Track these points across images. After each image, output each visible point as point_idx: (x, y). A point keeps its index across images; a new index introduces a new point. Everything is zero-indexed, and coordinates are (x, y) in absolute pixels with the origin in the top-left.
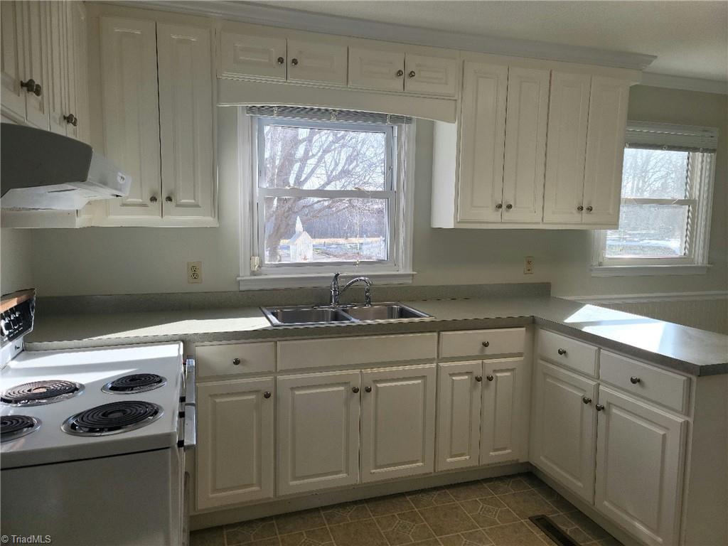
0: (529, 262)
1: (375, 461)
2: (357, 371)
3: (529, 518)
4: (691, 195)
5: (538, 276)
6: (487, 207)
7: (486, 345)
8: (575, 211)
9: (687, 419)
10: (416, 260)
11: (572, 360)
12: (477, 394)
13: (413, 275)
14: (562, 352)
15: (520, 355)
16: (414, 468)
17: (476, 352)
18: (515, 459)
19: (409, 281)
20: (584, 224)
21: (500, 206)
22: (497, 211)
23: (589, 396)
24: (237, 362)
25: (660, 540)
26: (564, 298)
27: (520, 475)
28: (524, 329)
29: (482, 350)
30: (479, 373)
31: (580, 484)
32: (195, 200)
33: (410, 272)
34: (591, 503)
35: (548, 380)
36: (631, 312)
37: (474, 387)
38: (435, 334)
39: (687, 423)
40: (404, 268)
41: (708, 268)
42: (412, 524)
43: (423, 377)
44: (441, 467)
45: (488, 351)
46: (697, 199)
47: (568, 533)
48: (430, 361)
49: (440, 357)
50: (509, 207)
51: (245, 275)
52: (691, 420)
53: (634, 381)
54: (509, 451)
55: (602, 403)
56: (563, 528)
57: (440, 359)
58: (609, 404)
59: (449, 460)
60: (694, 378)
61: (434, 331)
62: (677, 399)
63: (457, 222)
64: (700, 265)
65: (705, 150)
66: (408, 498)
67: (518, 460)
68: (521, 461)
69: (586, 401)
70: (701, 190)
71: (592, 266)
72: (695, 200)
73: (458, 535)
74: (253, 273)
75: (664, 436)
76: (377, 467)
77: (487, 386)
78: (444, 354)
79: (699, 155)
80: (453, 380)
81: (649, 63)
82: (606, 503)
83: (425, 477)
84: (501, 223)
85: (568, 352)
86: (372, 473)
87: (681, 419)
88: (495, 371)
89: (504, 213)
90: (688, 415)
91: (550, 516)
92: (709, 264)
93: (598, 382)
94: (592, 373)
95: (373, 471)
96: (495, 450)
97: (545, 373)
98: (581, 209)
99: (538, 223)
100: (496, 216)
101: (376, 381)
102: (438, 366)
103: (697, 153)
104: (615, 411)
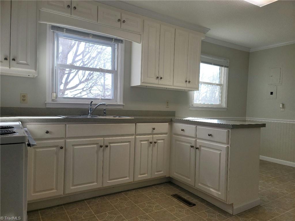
0: (168, 103)
1: (109, 177)
2: (102, 139)
3: (171, 195)
4: (221, 83)
5: (171, 108)
6: (153, 78)
7: (154, 129)
8: (184, 82)
9: (228, 145)
10: (125, 99)
11: (186, 133)
12: (150, 149)
13: (123, 105)
14: (182, 130)
15: (166, 134)
17: (150, 132)
19: (122, 108)
20: (188, 88)
21: (158, 78)
22: (157, 79)
23: (193, 144)
24: (47, 132)
25: (220, 193)
27: (166, 182)
28: (168, 123)
29: (153, 131)
30: (151, 140)
31: (189, 180)
32: (26, 62)
33: (122, 103)
34: (194, 186)
35: (177, 142)
37: (149, 146)
38: (134, 124)
39: (228, 147)
40: (120, 102)
41: (227, 108)
42: (125, 201)
43: (129, 142)
44: (137, 179)
45: (155, 131)
46: (223, 84)
47: (186, 198)
48: (132, 135)
49: (136, 134)
50: (161, 78)
51: (49, 100)
52: (229, 146)
53: (209, 135)
54: (162, 172)
55: (198, 146)
56: (184, 197)
58: (200, 146)
59: (139, 176)
60: (230, 130)
61: (134, 123)
62: (224, 139)
63: (142, 83)
64: (224, 107)
65: (225, 67)
66: (122, 193)
67: (166, 176)
68: (167, 176)
69: (192, 147)
70: (224, 81)
71: (190, 106)
73: (144, 203)
74: (53, 100)
75: (220, 153)
76: (110, 180)
77: (154, 146)
78: (138, 132)
79: (223, 68)
80: (141, 143)
81: (208, 31)
82: (199, 184)
83: (129, 184)
84: (158, 84)
85: (185, 130)
86: (108, 183)
87: (226, 146)
88: (157, 140)
89: (159, 80)
90: (228, 144)
91: (179, 194)
92: (227, 107)
93: (196, 139)
94: (194, 135)
95: (108, 182)
96: (157, 172)
97: (176, 140)
98: (186, 81)
99: (171, 86)
100: (156, 81)
101: (110, 143)
102: (135, 137)
103: (222, 67)
104: (202, 148)
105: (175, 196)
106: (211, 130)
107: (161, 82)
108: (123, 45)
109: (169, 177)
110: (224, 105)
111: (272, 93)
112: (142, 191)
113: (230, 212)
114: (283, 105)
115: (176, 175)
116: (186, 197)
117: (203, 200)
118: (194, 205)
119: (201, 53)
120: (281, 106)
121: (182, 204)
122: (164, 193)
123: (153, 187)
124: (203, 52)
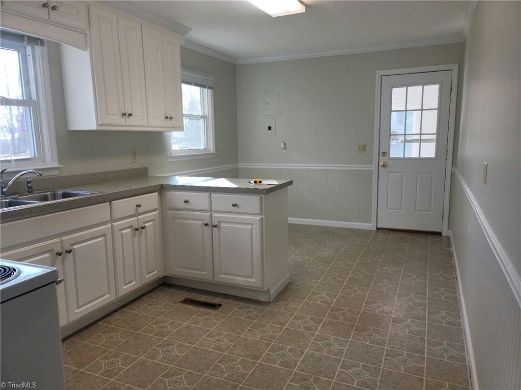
0: (134, 154)
1: (78, 303)
2: (58, 240)
3: (180, 302)
4: (204, 114)
5: (140, 163)
6: (116, 115)
7: (139, 206)
8: (164, 119)
9: (262, 216)
10: (61, 157)
11: (193, 205)
12: (136, 240)
13: (59, 168)
14: (186, 202)
15: (155, 210)
16: (106, 299)
17: (133, 212)
18: (158, 276)
19: (57, 173)
20: (169, 127)
21: (125, 115)
22: (123, 117)
23: (207, 221)
25: (254, 280)
27: (159, 286)
28: (157, 193)
29: (137, 210)
30: (136, 226)
31: (204, 273)
33: (56, 165)
34: (212, 279)
35: (176, 221)
36: (205, 176)
37: (134, 235)
38: (108, 203)
39: (262, 218)
40: (51, 162)
41: (216, 154)
42: (116, 333)
43: (104, 235)
44: (121, 294)
45: (140, 210)
46: (207, 115)
47: (203, 300)
48: (105, 223)
50: (130, 115)
52: (263, 217)
53: (235, 205)
54: (155, 272)
55: (215, 223)
56: (199, 299)
57: (113, 220)
58: (219, 222)
59: (124, 288)
60: (263, 196)
62: (257, 209)
63: (98, 125)
65: (208, 87)
66: (100, 323)
67: (160, 277)
69: (206, 225)
70: (208, 110)
71: (167, 155)
72: (206, 116)
75: (251, 228)
76: (79, 307)
77: (141, 233)
78: (116, 217)
79: (206, 90)
80: (122, 233)
81: (188, 32)
82: (221, 276)
83: (112, 303)
84: (126, 126)
85: (190, 201)
86: (77, 313)
87: (259, 218)
88: (145, 222)
89: (128, 120)
90: (262, 214)
91: (189, 298)
92: (216, 151)
93: (211, 212)
94: (207, 208)
95: (76, 311)
96: (148, 273)
97: (173, 218)
98: (166, 118)
99: (145, 127)
100: (122, 121)
101: (73, 245)
102: (112, 226)
103: (204, 89)
104: (222, 225)
105: (187, 301)
106: (235, 198)
107: (130, 121)
108: (45, 49)
109: (165, 277)
110: (212, 149)
111: (270, 128)
112: (131, 310)
113: (266, 299)
114: (285, 144)
115: (177, 271)
116: (203, 298)
117: (226, 296)
118: (220, 305)
119: (182, 67)
120: (283, 146)
121: (203, 310)
122: (165, 302)
123: (144, 298)
124: (184, 66)
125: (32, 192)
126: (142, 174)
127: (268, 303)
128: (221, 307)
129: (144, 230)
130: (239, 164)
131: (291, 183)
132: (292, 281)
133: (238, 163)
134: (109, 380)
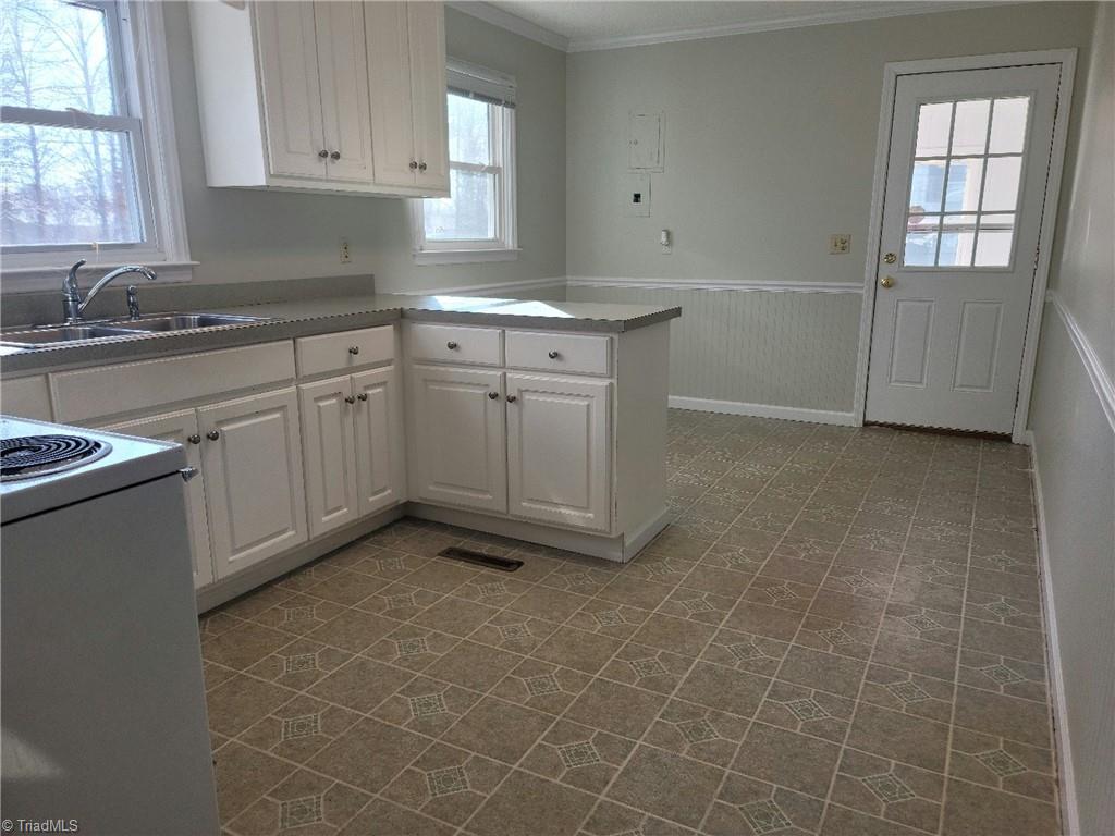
0: (345, 246)
1: (233, 542)
2: (191, 411)
3: (439, 555)
4: (494, 163)
5: (356, 267)
6: (307, 154)
7: (354, 352)
8: (407, 168)
9: (611, 380)
10: (194, 244)
11: (466, 355)
12: (349, 420)
13: (191, 267)
14: (452, 346)
15: (388, 363)
16: (286, 539)
17: (342, 364)
18: (395, 499)
19: (186, 277)
20: (419, 188)
21: (325, 155)
22: (320, 161)
23: (496, 388)
25: (591, 515)
26: (408, 293)
27: (396, 521)
28: (391, 327)
29: (350, 360)
30: (347, 394)
31: (488, 497)
33: (186, 260)
34: (505, 510)
35: (431, 387)
37: (344, 412)
38: (291, 342)
39: (611, 384)
40: (174, 253)
41: (519, 253)
42: (309, 608)
43: (281, 408)
44: (318, 531)
45: (358, 360)
46: (501, 166)
47: (485, 552)
48: (286, 383)
49: (301, 376)
50: (336, 156)
52: (615, 381)
53: (554, 356)
54: (389, 491)
55: (512, 392)
56: (479, 551)
57: (300, 378)
58: (520, 391)
59: (325, 519)
60: (616, 337)
61: (289, 339)
62: (601, 365)
63: (269, 175)
65: (507, 104)
66: (278, 586)
67: (397, 501)
68: (400, 502)
69: (494, 396)
70: (504, 157)
71: (415, 250)
72: (499, 168)
73: (375, 597)
75: (588, 405)
76: (236, 551)
77: (359, 409)
78: (306, 370)
79: (499, 108)
80: (319, 407)
82: (524, 504)
83: (298, 550)
84: (327, 180)
85: (459, 343)
86: (230, 562)
87: (606, 382)
88: (367, 387)
89: (330, 165)
90: (611, 377)
91: (457, 546)
92: (519, 247)
93: (505, 370)
94: (497, 362)
95: (231, 559)
96: (375, 493)
97: (425, 380)
98: (414, 165)
99: (368, 184)
100: (318, 169)
101: (220, 424)
102: (299, 392)
103: (496, 107)
104: (527, 397)
105: (452, 553)
106: (557, 340)
107: (337, 169)
108: (157, 5)
109: (408, 504)
110: (510, 243)
111: (637, 197)
112: (339, 564)
113: (617, 556)
114: (669, 234)
115: (432, 491)
116: (485, 549)
117: (534, 547)
118: (520, 564)
119: (447, 54)
120: (664, 239)
121: (486, 571)
122: (407, 555)
123: (365, 543)
124: (454, 53)
125: (137, 315)
126: (363, 287)
127: (621, 564)
128: (522, 568)
129: (365, 403)
130: (569, 277)
131: (677, 312)
132: (672, 523)
133: (565, 274)
134: (294, 693)
